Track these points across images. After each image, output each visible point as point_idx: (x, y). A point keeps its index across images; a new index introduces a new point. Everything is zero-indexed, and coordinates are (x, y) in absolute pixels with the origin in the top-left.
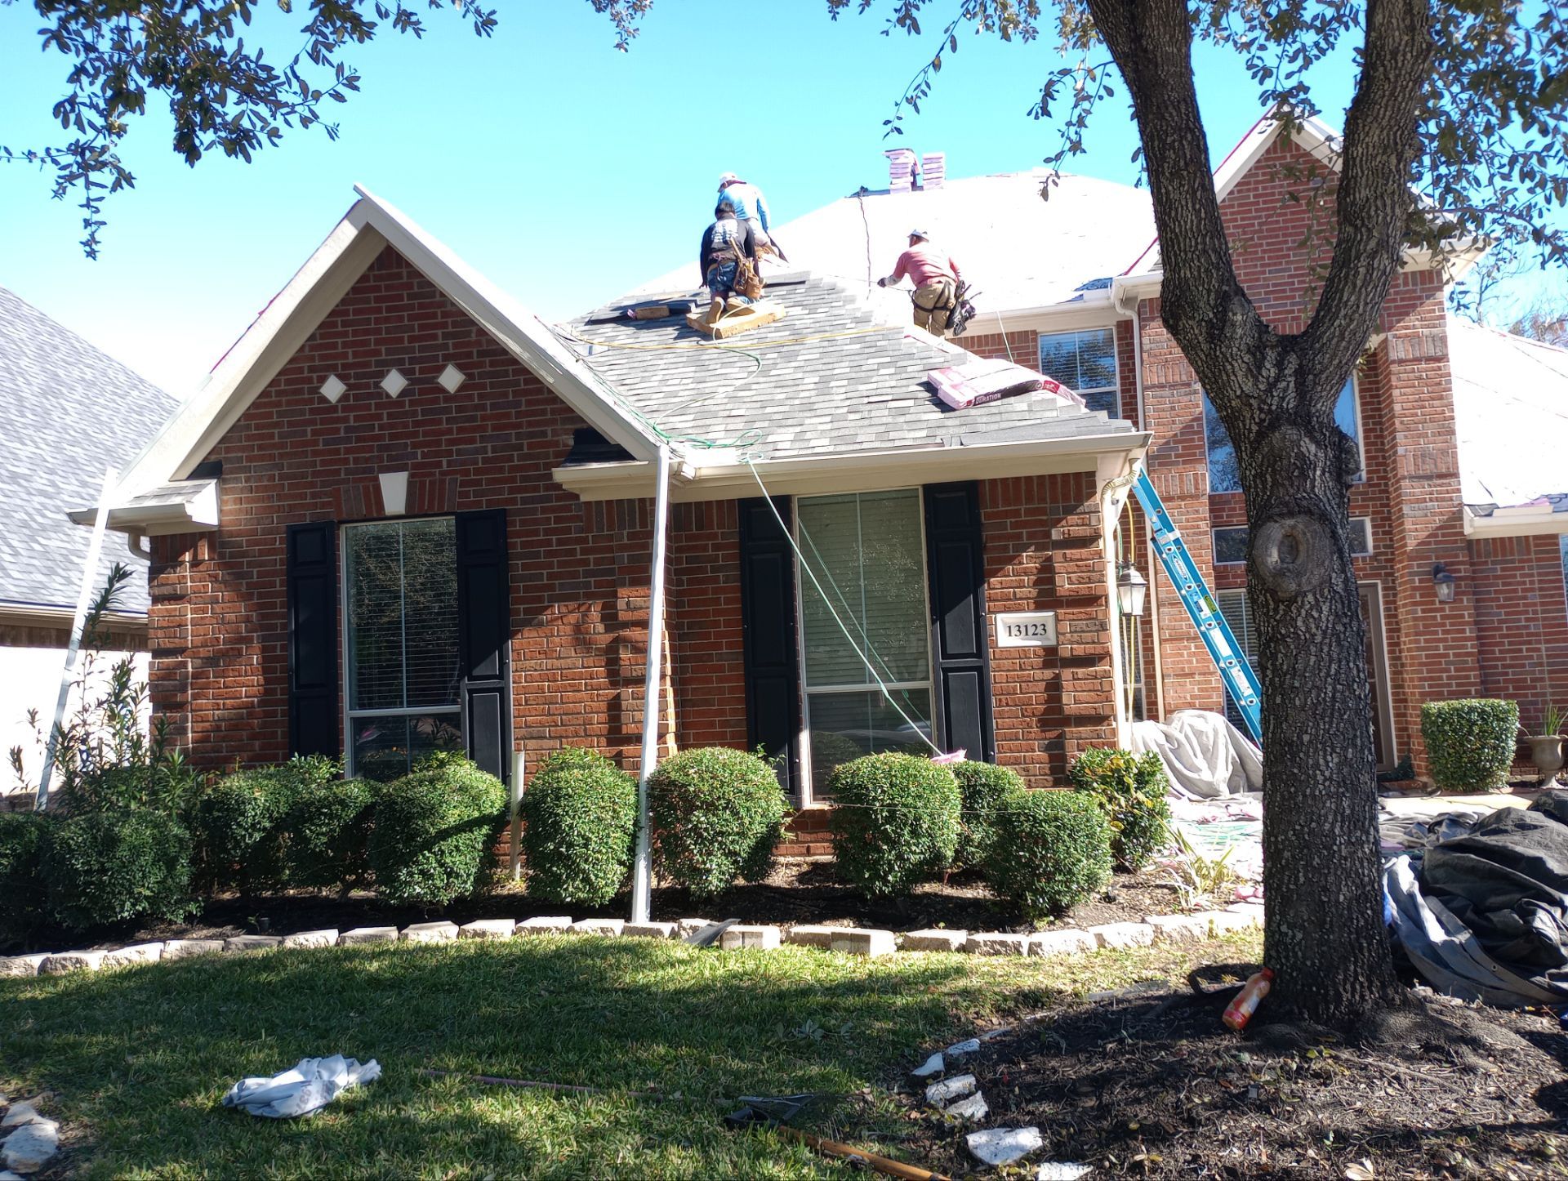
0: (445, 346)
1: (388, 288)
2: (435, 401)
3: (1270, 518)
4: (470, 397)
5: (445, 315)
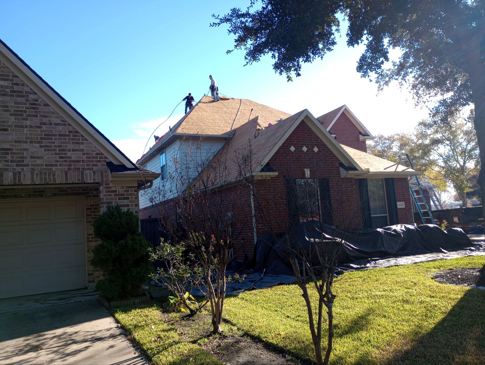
0: (314, 142)
1: (302, 128)
2: (313, 154)
4: (319, 154)
5: (314, 136)
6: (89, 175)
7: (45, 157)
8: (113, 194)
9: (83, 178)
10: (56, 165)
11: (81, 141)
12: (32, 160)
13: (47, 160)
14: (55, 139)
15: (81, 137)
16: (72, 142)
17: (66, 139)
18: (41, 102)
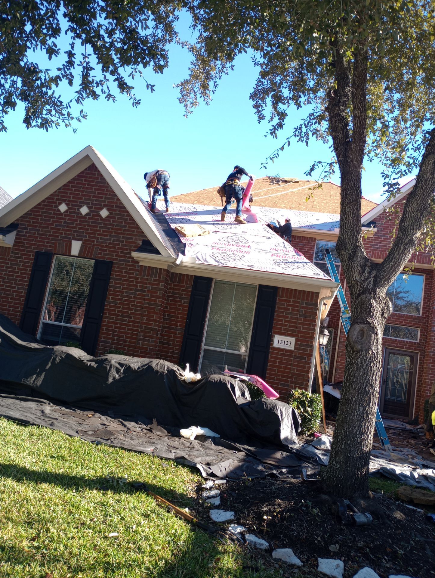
0: (105, 202)
1: (90, 178)
2: (97, 219)
3: (357, 323)
4: (110, 221)
5: (107, 191)
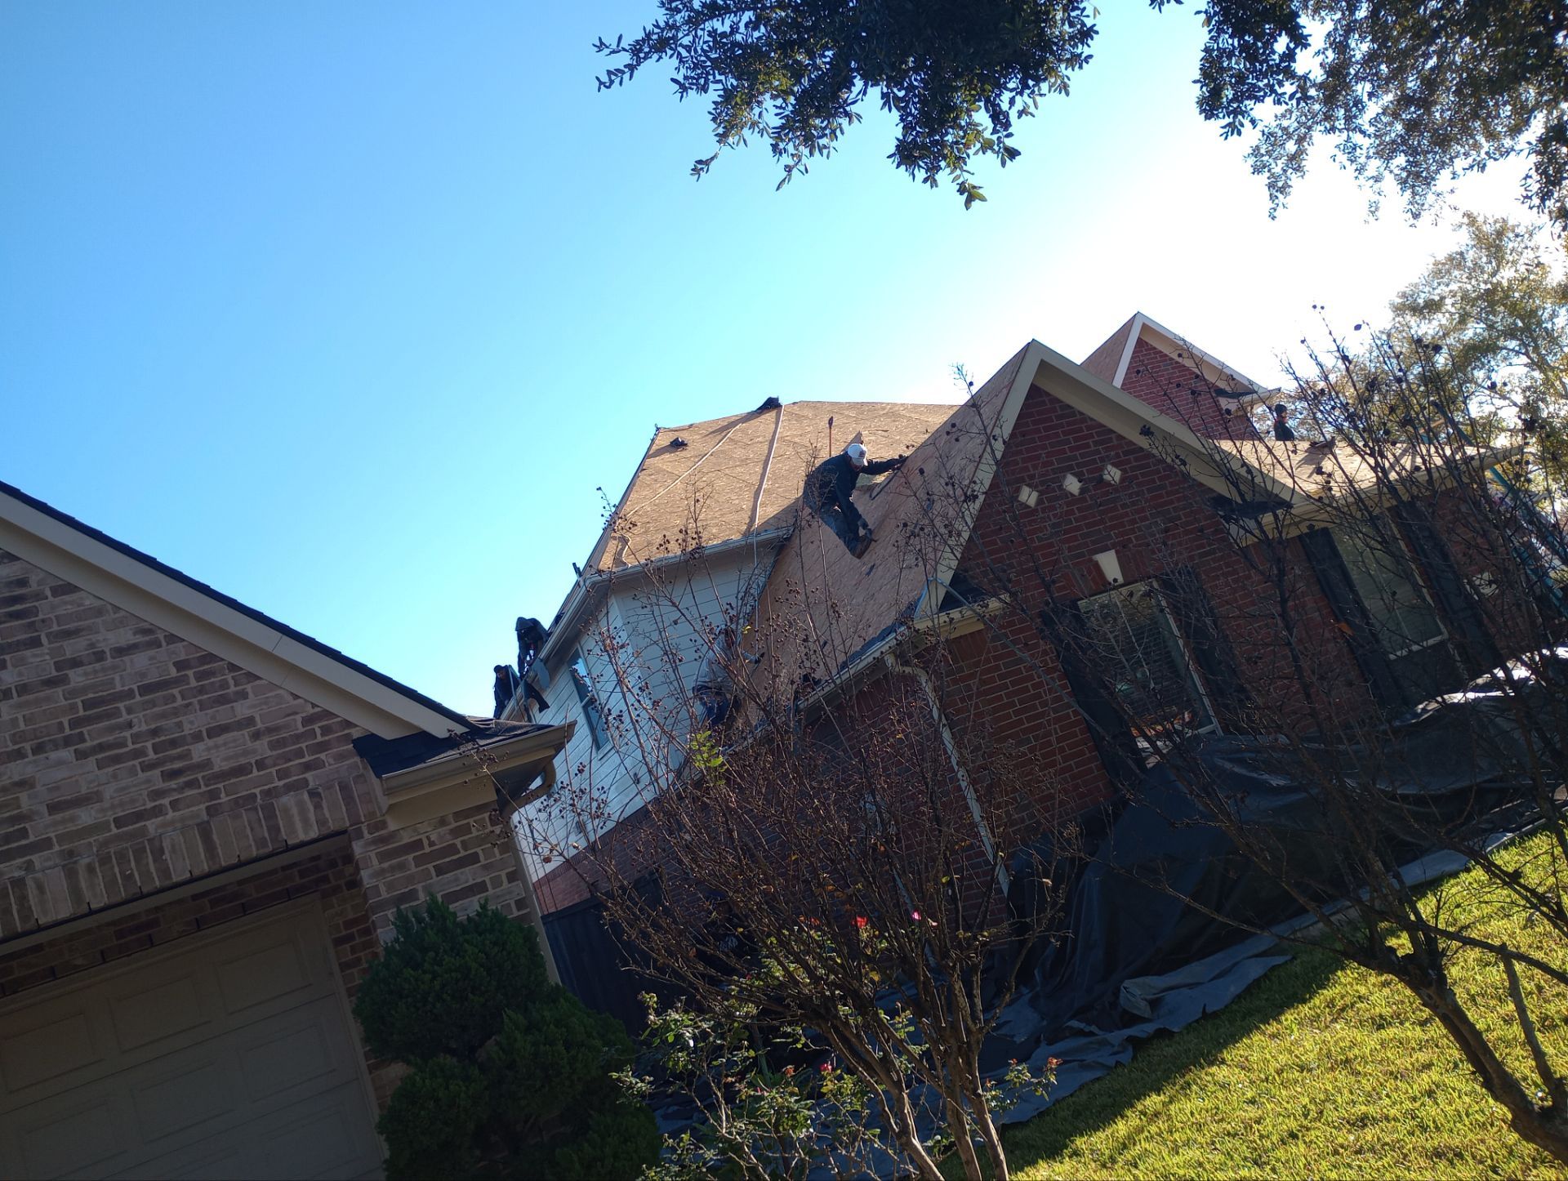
1: (1039, 413)
2: (1107, 493)
4: (1131, 487)
6: (295, 811)
7: (109, 792)
8: (410, 857)
9: (274, 829)
10: (158, 811)
11: (233, 689)
12: (58, 817)
13: (116, 801)
14: (129, 711)
15: (230, 671)
16: (200, 702)
17: (174, 696)
18: (39, 583)
